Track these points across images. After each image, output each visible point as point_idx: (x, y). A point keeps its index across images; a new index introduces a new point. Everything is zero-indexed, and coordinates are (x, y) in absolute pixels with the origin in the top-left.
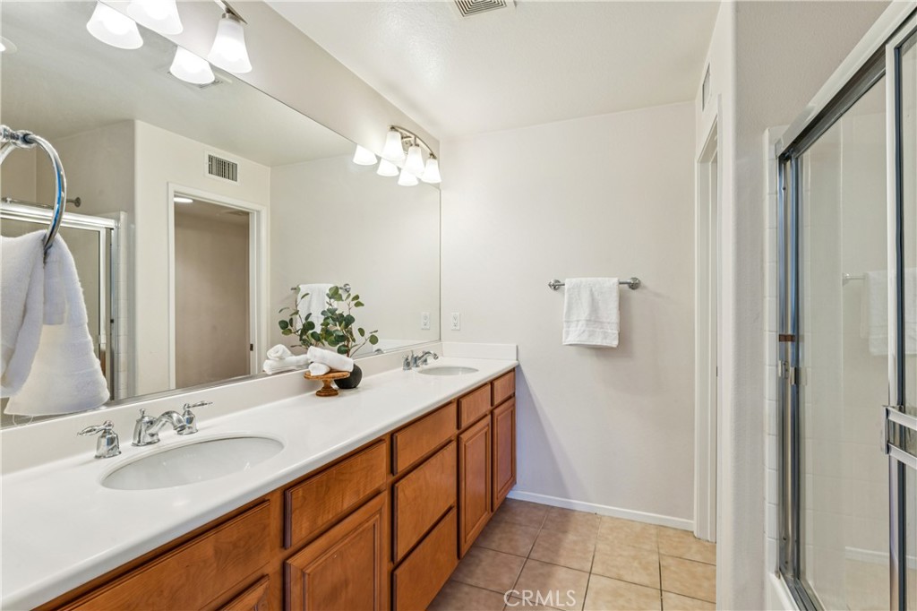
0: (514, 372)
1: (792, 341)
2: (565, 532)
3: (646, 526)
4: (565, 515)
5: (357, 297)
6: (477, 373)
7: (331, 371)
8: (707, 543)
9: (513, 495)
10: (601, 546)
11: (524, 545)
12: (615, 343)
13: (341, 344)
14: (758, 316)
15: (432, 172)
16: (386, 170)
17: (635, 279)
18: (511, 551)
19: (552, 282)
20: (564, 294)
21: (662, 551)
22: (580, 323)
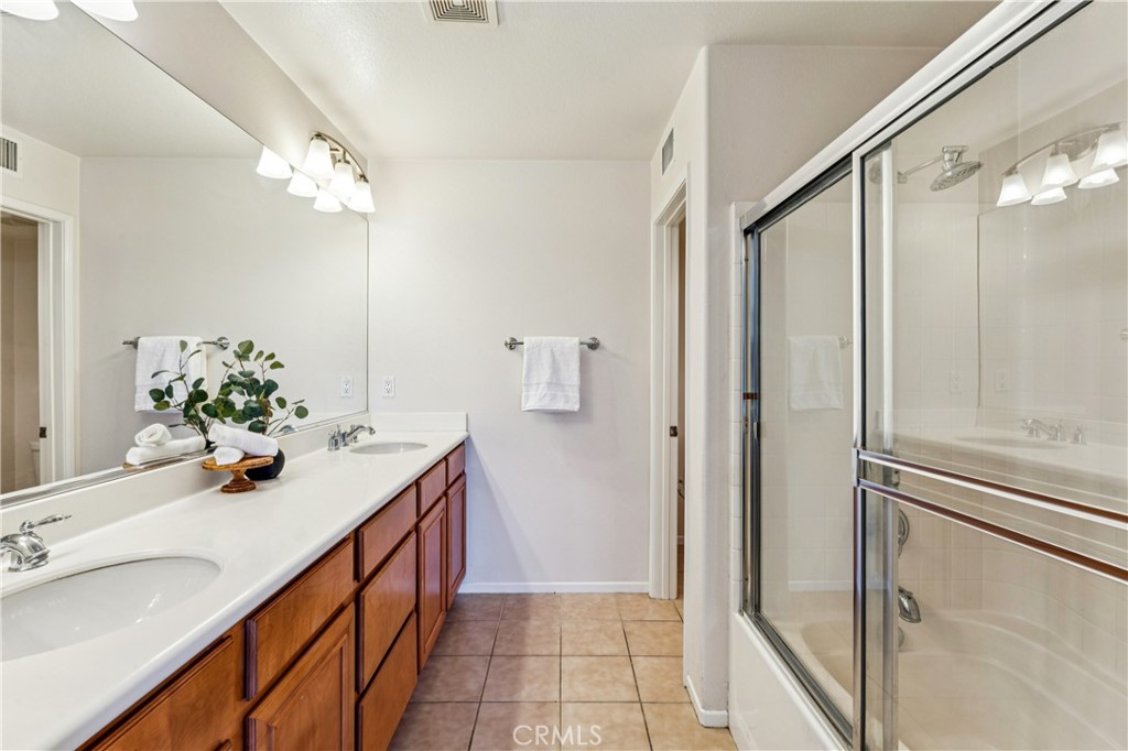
0: (462, 447)
1: (752, 398)
2: (526, 619)
3: (604, 596)
4: (522, 600)
5: (272, 356)
6: (426, 449)
7: (246, 456)
8: (661, 602)
9: (464, 589)
10: (566, 626)
11: (483, 642)
12: (576, 407)
13: (255, 419)
14: (725, 377)
15: (361, 198)
16: (300, 187)
17: (594, 339)
18: (472, 653)
19: (509, 341)
20: (522, 355)
21: (624, 618)
22: (542, 386)
